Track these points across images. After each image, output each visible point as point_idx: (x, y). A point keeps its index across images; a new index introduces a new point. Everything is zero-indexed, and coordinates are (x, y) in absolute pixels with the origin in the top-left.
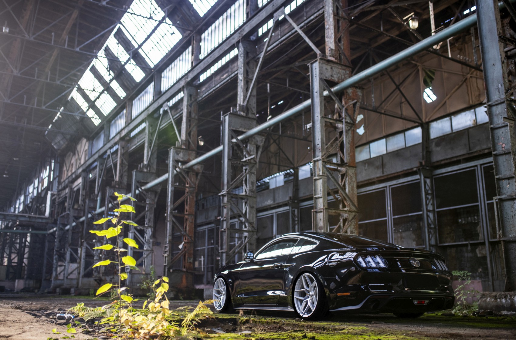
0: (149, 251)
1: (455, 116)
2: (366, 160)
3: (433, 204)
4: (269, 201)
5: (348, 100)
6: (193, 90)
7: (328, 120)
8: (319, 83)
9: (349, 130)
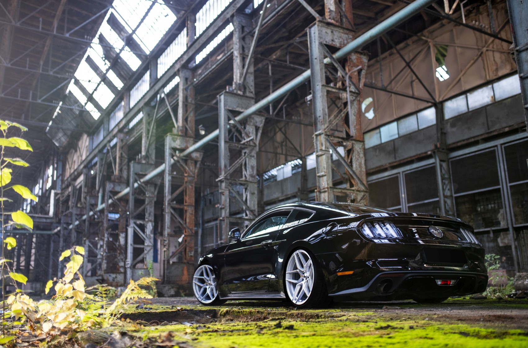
0: (151, 247)
1: (470, 94)
2: (377, 146)
3: (450, 190)
4: (277, 194)
5: (352, 67)
6: (188, 74)
7: (330, 89)
8: (319, 48)
9: (354, 100)
